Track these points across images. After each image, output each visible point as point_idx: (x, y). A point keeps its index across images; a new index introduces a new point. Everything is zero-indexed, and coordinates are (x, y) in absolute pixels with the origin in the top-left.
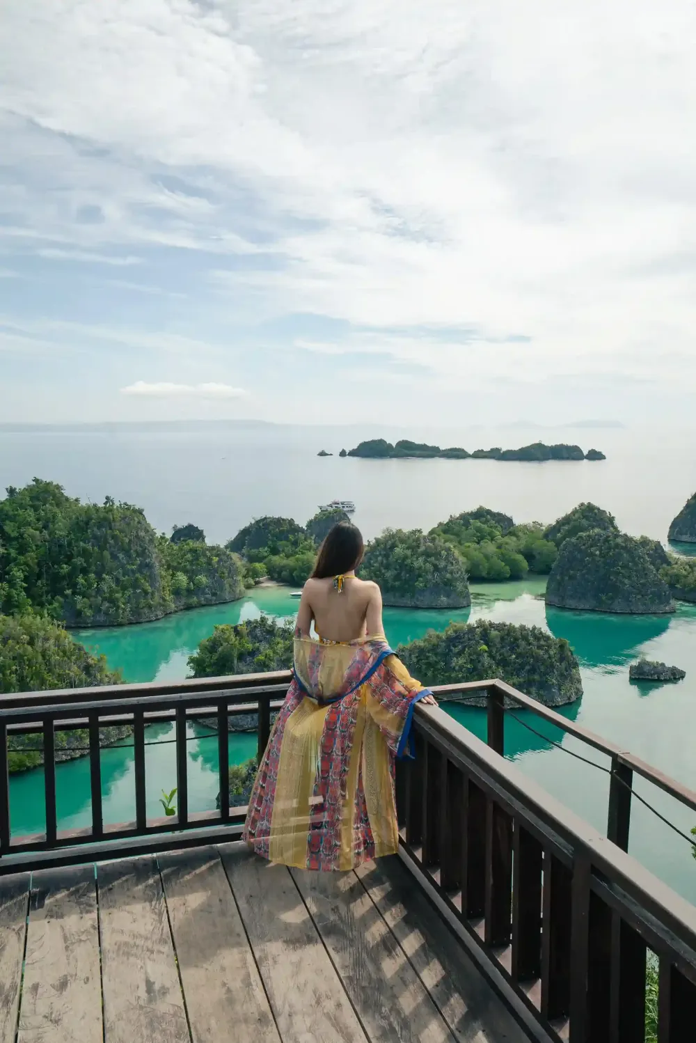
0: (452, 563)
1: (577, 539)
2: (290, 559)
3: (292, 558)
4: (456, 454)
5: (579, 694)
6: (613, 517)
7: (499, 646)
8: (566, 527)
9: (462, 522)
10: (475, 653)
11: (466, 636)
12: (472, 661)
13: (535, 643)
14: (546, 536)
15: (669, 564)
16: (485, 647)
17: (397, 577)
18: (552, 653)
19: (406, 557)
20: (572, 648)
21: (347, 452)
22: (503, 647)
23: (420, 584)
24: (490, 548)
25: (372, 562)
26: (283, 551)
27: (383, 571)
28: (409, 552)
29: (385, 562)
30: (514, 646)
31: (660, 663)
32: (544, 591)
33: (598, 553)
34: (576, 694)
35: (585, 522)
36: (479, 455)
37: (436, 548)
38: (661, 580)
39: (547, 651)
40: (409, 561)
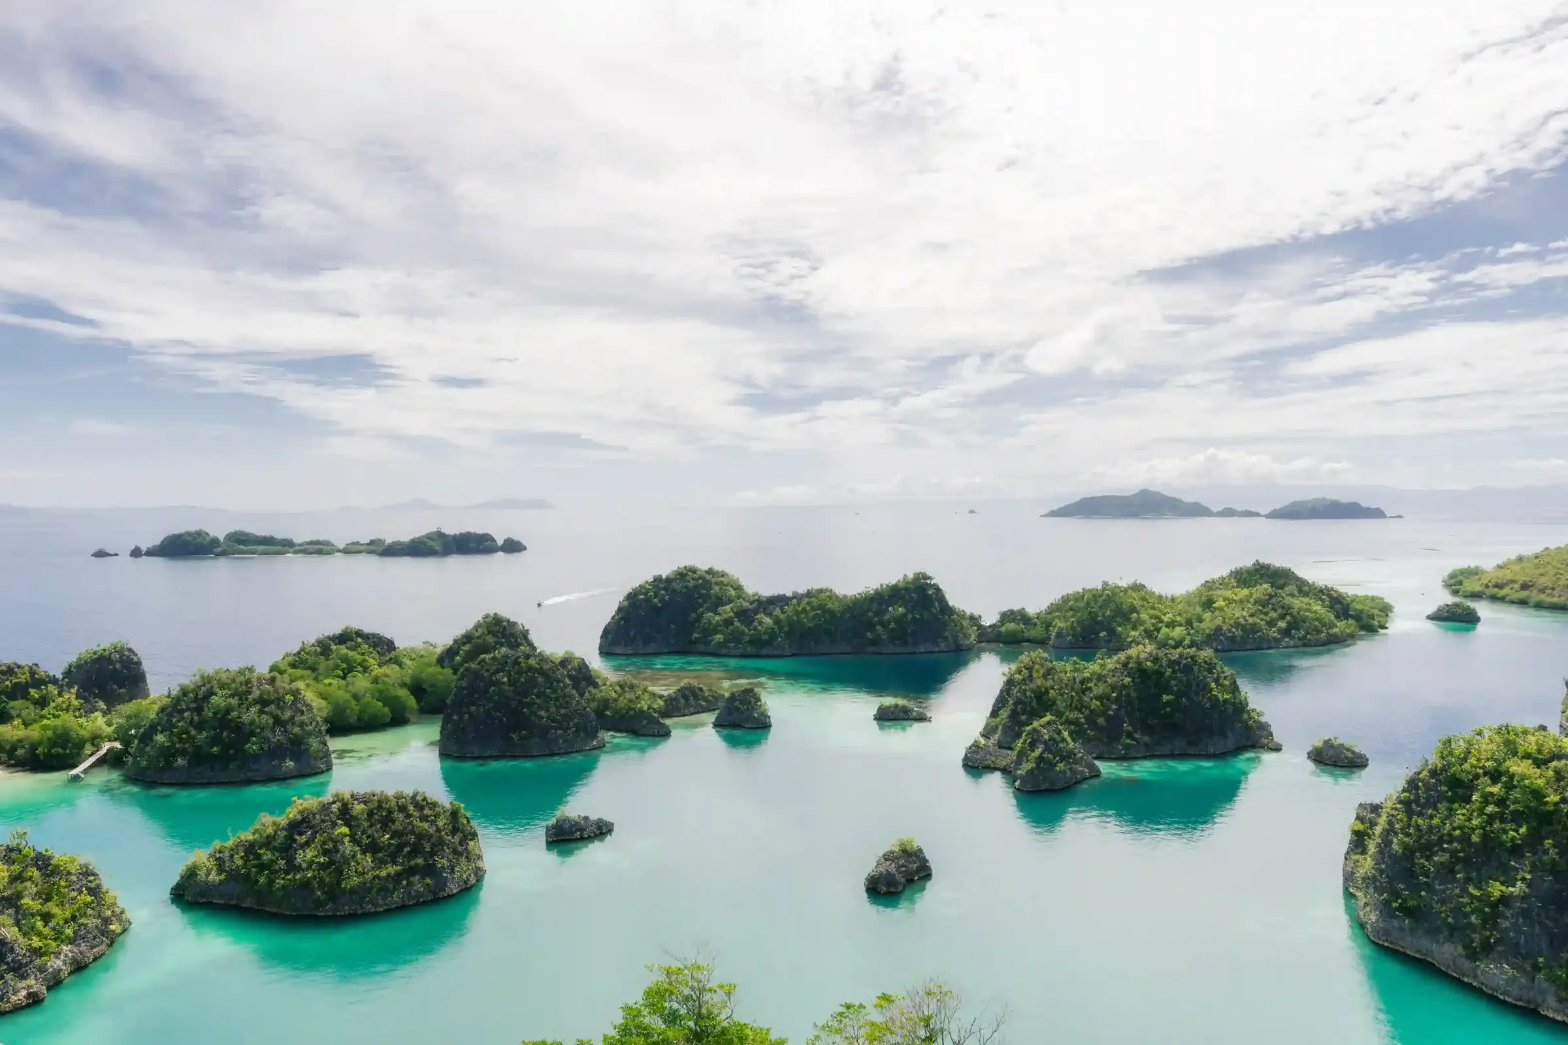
0: (302, 713)
1: (479, 664)
2: (31, 727)
3: (36, 726)
4: (319, 549)
5: (479, 874)
6: (527, 630)
7: (366, 824)
8: (467, 648)
9: (319, 649)
10: (331, 839)
11: (318, 817)
12: (326, 852)
13: (416, 814)
14: (441, 661)
15: (596, 685)
16: (345, 830)
17: (215, 740)
18: (440, 824)
19: (229, 710)
20: (469, 814)
21: (144, 549)
22: (371, 826)
23: (252, 747)
24: (361, 682)
25: (174, 720)
26: (18, 716)
27: (193, 732)
28: (234, 701)
29: (196, 718)
30: (387, 821)
31: (583, 815)
32: (437, 737)
33: (505, 679)
34: (476, 875)
35: (490, 639)
36: (352, 550)
37: (276, 691)
38: (585, 708)
39: (433, 822)
40: (234, 714)
